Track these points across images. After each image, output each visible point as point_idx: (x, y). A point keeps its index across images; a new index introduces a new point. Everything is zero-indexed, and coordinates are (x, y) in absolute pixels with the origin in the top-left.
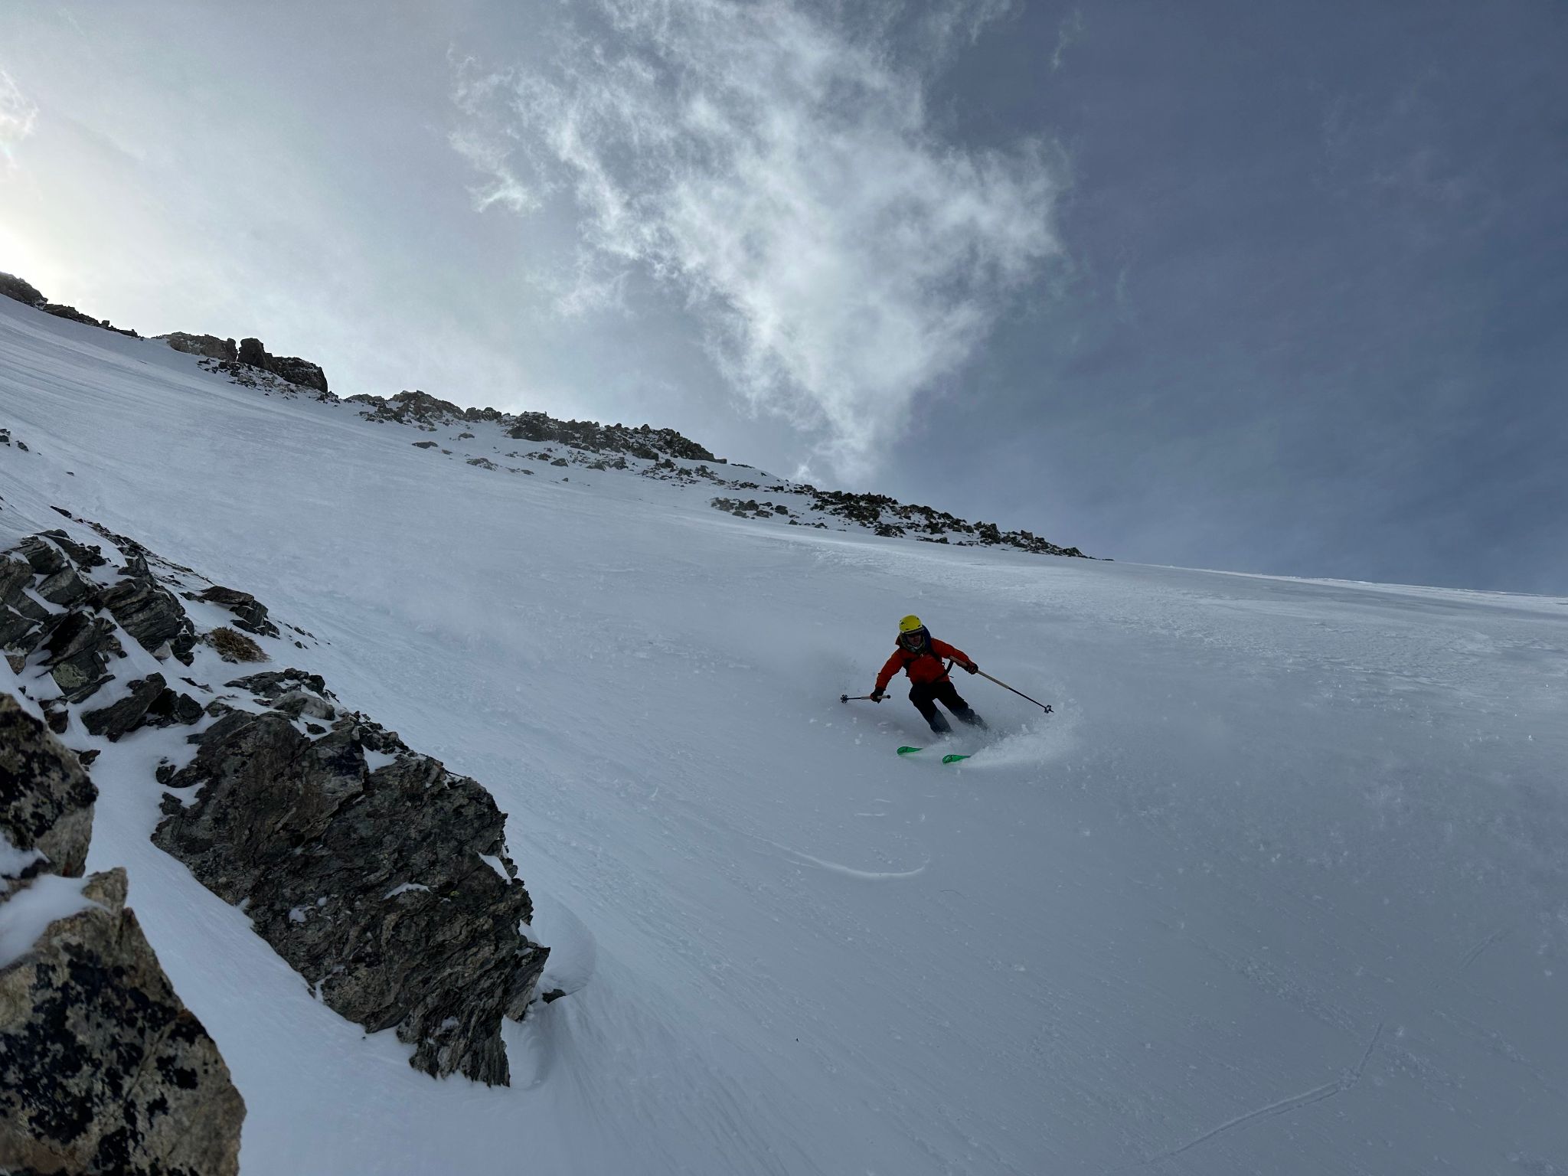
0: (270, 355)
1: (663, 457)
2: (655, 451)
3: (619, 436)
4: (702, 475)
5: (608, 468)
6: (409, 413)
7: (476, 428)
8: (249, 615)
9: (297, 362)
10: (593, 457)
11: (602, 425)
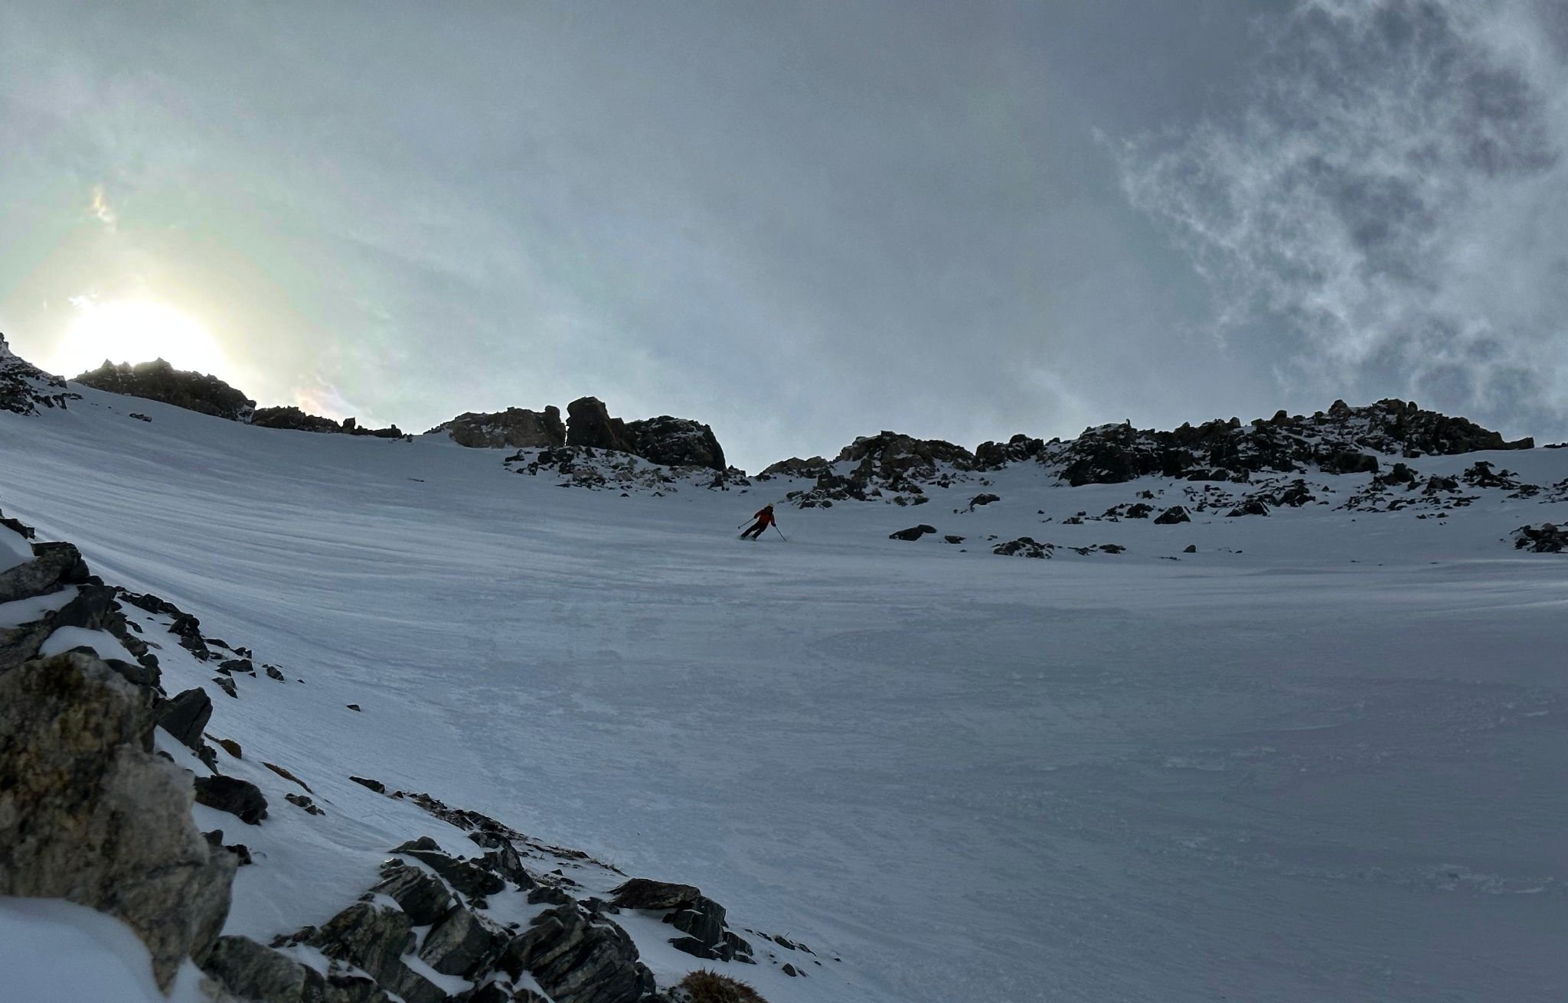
0: (620, 421)
1: (1386, 463)
2: (1367, 451)
3: (1286, 438)
4: (1481, 484)
5: (1271, 508)
6: (874, 477)
7: (997, 480)
8: (696, 925)
9: (666, 425)
10: (1236, 491)
11: (1246, 422)
